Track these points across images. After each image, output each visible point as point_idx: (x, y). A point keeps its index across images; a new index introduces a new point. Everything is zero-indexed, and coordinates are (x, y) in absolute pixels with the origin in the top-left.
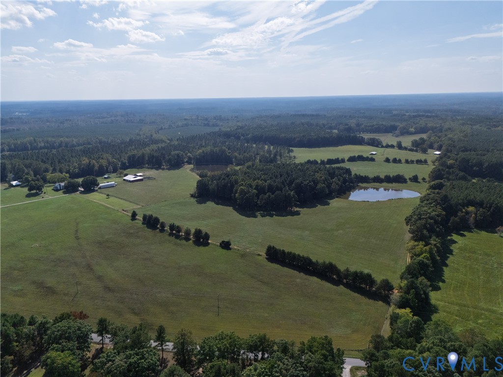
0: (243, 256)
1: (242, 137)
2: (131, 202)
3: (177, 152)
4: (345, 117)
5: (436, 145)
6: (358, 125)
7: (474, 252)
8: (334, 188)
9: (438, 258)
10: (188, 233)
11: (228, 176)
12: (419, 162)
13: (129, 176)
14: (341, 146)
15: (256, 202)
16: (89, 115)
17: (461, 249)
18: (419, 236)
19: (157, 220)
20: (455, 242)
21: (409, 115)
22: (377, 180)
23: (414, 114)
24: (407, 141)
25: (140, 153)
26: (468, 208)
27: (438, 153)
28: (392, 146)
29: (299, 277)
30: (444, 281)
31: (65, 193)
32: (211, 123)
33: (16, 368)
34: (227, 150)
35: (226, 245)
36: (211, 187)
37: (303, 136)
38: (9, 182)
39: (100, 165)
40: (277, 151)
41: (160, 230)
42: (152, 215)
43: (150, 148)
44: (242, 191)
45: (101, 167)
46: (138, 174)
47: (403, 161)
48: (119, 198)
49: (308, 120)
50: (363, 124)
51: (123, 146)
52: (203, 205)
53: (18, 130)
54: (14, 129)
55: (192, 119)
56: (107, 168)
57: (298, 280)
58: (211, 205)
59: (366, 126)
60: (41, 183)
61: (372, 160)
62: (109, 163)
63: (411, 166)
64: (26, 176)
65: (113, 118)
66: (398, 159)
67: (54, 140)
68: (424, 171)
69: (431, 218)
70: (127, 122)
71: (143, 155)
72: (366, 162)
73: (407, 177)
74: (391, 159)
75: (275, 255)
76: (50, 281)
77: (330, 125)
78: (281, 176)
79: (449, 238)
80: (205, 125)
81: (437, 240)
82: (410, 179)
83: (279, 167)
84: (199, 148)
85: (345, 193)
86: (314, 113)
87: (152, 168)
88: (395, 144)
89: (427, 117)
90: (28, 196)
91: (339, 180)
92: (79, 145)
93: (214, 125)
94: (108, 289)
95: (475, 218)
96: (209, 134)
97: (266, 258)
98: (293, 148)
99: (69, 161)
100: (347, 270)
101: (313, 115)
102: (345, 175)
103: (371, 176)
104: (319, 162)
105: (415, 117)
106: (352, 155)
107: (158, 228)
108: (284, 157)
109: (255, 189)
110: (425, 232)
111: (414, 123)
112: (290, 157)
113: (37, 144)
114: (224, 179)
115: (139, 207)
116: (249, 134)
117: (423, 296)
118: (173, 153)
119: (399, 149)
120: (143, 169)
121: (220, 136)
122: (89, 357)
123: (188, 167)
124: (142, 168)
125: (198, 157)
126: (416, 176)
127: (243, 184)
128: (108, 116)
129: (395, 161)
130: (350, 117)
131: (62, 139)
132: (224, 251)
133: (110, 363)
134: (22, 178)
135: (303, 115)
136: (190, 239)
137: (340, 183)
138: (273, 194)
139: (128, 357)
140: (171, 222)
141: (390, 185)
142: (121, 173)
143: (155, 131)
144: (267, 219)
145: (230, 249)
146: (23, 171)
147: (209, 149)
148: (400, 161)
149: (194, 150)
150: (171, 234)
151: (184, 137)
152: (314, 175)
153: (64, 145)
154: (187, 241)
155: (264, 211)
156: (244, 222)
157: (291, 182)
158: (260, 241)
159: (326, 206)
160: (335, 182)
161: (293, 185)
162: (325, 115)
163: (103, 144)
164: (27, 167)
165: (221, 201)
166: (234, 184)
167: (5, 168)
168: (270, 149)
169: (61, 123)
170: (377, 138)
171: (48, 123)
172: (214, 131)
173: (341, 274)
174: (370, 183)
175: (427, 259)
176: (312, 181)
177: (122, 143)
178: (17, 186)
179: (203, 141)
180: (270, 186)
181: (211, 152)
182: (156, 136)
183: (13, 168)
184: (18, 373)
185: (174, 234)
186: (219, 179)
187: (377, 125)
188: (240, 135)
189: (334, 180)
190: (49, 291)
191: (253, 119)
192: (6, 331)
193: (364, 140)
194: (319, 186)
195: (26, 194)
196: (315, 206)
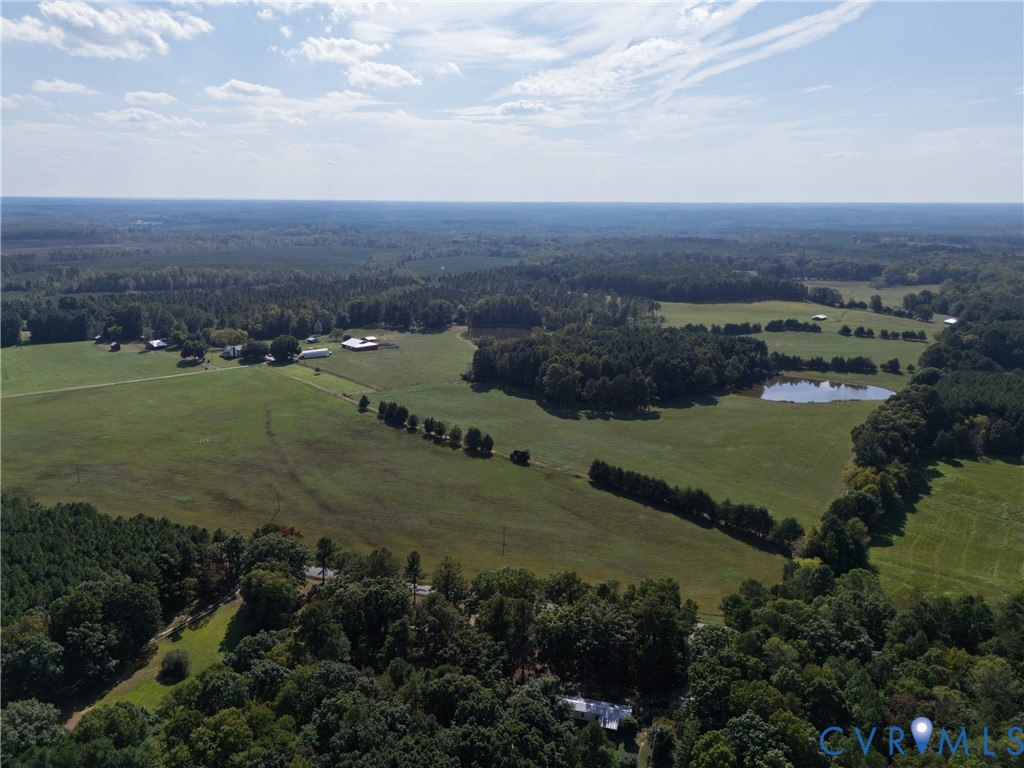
0: (549, 476)
1: (563, 279)
2: (357, 383)
3: (439, 301)
4: (778, 245)
5: (953, 307)
6: (800, 263)
7: (971, 493)
8: (729, 374)
9: (897, 495)
10: (456, 435)
11: (530, 346)
12: (909, 336)
13: (352, 340)
14: (759, 301)
15: (580, 393)
16: (272, 229)
17: (947, 487)
18: (865, 458)
19: (403, 412)
20: (939, 475)
21: (915, 247)
22: (817, 365)
23: (923, 244)
24: (894, 298)
25: (372, 300)
26: (975, 416)
27: (952, 321)
28: (862, 306)
29: (644, 513)
30: (901, 534)
31: (242, 363)
32: (504, 251)
33: (197, 601)
34: (532, 300)
35: (521, 459)
36: (498, 364)
37: (684, 280)
38: (146, 341)
39: (300, 319)
40: (628, 307)
41: (408, 429)
42: (395, 404)
43: (389, 292)
44: (555, 372)
45: (302, 322)
46: (369, 338)
47: (877, 333)
48: (337, 375)
49: (699, 251)
50: (811, 261)
51: (340, 286)
52: (484, 394)
53: (146, 252)
54: (138, 251)
55: (468, 242)
56: (313, 326)
57: (641, 517)
58: (496, 395)
59: (818, 265)
60: (202, 344)
61: (816, 329)
62: (317, 316)
63: (891, 343)
64: (175, 332)
65: (317, 236)
66: (866, 330)
67: (214, 271)
68: (911, 355)
69: (895, 429)
70: (344, 243)
71: (378, 304)
72: (802, 334)
73: (878, 364)
74: (853, 329)
75: (605, 477)
76: (235, 492)
77: (743, 260)
78: (630, 348)
79: (930, 467)
80: (493, 254)
81: (901, 466)
82: (882, 366)
83: (628, 334)
84: (479, 296)
85: (750, 387)
86: (714, 237)
87: (392, 329)
88: (868, 301)
89: (952, 250)
90: (182, 365)
91: (741, 361)
92: (258, 283)
93: (509, 255)
94: (326, 508)
95: (986, 436)
96: (500, 271)
97: (590, 483)
98: (660, 303)
99: (247, 310)
100: (727, 503)
101: (710, 241)
102: (753, 354)
103: (806, 357)
104: (710, 329)
105: (924, 249)
106: (776, 319)
107: (405, 426)
108: (641, 318)
109: (578, 369)
110: (880, 451)
111: (920, 262)
112: (654, 319)
113: (186, 279)
114: (523, 350)
115: (371, 391)
116: (577, 273)
117: (852, 547)
118: (432, 302)
119: (876, 312)
120: (377, 330)
121: (520, 274)
122: (304, 595)
123: (458, 331)
124: (375, 328)
125: (478, 312)
126: (896, 360)
127: (556, 360)
128: (309, 232)
129: (860, 333)
130: (788, 246)
131: (228, 271)
132: (518, 468)
133: (342, 589)
134: (167, 336)
135: (691, 240)
136: (460, 446)
137: (742, 367)
138: (611, 379)
139: (367, 585)
140: (428, 416)
141: (842, 376)
142: (337, 335)
143: (397, 264)
144: (598, 423)
145: (528, 465)
146: (171, 323)
147: (498, 297)
148: (870, 334)
149: (470, 299)
150: (427, 437)
151: (453, 275)
152: (693, 349)
153: (232, 281)
154: (454, 449)
155: (593, 410)
156: (556, 426)
157: (648, 360)
158: (581, 456)
159: (710, 407)
160: (733, 366)
161: (651, 366)
162: (736, 241)
163: (303, 282)
164: (177, 315)
165: (515, 390)
166: (541, 359)
167: (138, 317)
168: (615, 301)
169: (223, 241)
170: (832, 288)
171: (199, 242)
172: (509, 265)
173: (716, 510)
174: (803, 370)
175: (874, 493)
176: (688, 359)
177: (338, 282)
178: (159, 348)
179: (489, 284)
180: (607, 365)
181: (502, 303)
182: (399, 272)
183: (153, 317)
184: (201, 607)
185: (433, 437)
186: (514, 350)
187: (840, 263)
188: (559, 274)
189: (731, 361)
190: (235, 506)
191: (588, 244)
192: (185, 544)
193: (807, 292)
194: (701, 369)
195: (177, 362)
196: (689, 405)
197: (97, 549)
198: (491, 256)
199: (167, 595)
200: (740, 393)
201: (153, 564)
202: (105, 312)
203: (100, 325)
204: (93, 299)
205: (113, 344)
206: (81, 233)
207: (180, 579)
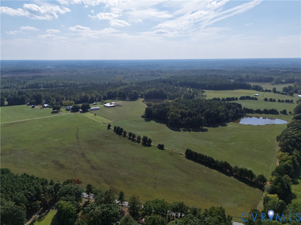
0: (171, 154)
1: (173, 83)
2: (108, 119)
3: (135, 91)
4: (239, 72)
5: (299, 91)
6: (247, 77)
8: (230, 115)
9: (298, 164)
10: (139, 138)
11: (164, 106)
12: (287, 101)
13: (107, 104)
15: (180, 122)
16: (86, 68)
18: (285, 149)
19: (122, 130)
21: (282, 71)
22: (259, 112)
24: (280, 88)
25: (114, 91)
28: (270, 91)
29: (206, 170)
31: (72, 112)
32: (155, 74)
33: (42, 208)
34: (164, 90)
35: (161, 147)
36: (153, 112)
37: (212, 83)
38: (43, 105)
40: (195, 92)
41: (123, 135)
42: (119, 127)
43: (120, 88)
44: (172, 115)
45: (92, 98)
46: (112, 103)
47: (277, 100)
48: (101, 116)
49: (215, 73)
50: (250, 76)
51: (105, 86)
52: (149, 122)
53: (49, 76)
54: (46, 75)
55: (144, 71)
56: (95, 99)
57: (205, 171)
58: (153, 122)
59: (253, 78)
60: (59, 106)
61: (256, 99)
62: (97, 96)
63: (282, 104)
64: (52, 102)
65: (100, 70)
66: (273, 99)
67: (67, 82)
68: (291, 108)
69: (294, 138)
70: (107, 72)
71: (116, 92)
72: (251, 101)
73: (279, 111)
74: (269, 99)
75: (191, 155)
76: (62, 161)
77: (229, 76)
78: (197, 107)
80: (152, 75)
81: (298, 152)
82: (281, 112)
83: (196, 102)
84: (147, 89)
85: (237, 119)
86: (219, 69)
87: (120, 100)
88: (272, 89)
89: (294, 73)
90: (53, 113)
91: (234, 111)
92: (80, 85)
93: (156, 76)
94: (93, 168)
96: (154, 81)
97: (185, 156)
98: (205, 90)
99: (75, 94)
100: (236, 167)
101: (218, 70)
102: (237, 108)
103: (255, 109)
104: (221, 99)
105: (285, 72)
106: (243, 96)
107: (122, 134)
108: (199, 96)
109: (180, 114)
110: (290, 146)
111: (285, 76)
112: (203, 96)
113: (58, 84)
114: (161, 107)
115: (112, 121)
116: (178, 81)
117: (286, 187)
118: (132, 91)
119: (274, 93)
120: (115, 100)
121: (160, 82)
122: (81, 206)
123: (141, 100)
124: (115, 99)
125: (147, 94)
126: (285, 110)
127: (172, 111)
128: (97, 69)
129: (271, 100)
130: (242, 71)
131: (71, 81)
132: (160, 150)
133: (93, 210)
134: (50, 103)
136: (140, 142)
137: (234, 113)
138: (191, 118)
139: (103, 208)
140: (130, 131)
141: (267, 115)
142: (103, 102)
143: (123, 79)
144: (187, 133)
145: (163, 149)
146: (51, 99)
147: (153, 89)
148: (274, 101)
149: (145, 90)
150: (129, 139)
151: (139, 82)
152: (218, 107)
153: (73, 85)
154: (138, 143)
155: (185, 128)
156: (172, 134)
157: (203, 111)
158: (182, 146)
159: (224, 127)
160: (231, 112)
161: (204, 113)
162: (226, 70)
163: (93, 85)
164: (53, 96)
165: (159, 121)
166: (167, 110)
167: (41, 97)
168: (190, 90)
169: (72, 72)
170: (259, 85)
171: (65, 73)
172: (157, 79)
173: (233, 169)
174: (254, 113)
175: (290, 164)
176: (216, 111)
177: (104, 85)
178: (47, 107)
179: (150, 85)
180: (189, 113)
181: (154, 91)
182: (123, 81)
183: (45, 97)
184: (43, 211)
185: (131, 138)
186: (159, 107)
187: (260, 77)
188: (172, 81)
189: (230, 111)
190: (61, 167)
191: (181, 72)
192: (38, 187)
193: (251, 87)
194: (221, 114)
195: (51, 112)
196: (217, 126)
197: (6, 189)
198: (151, 76)
199: (30, 208)
200: (234, 122)
201: (24, 197)
202: (31, 95)
203: (29, 99)
204: (28, 91)
205: (32, 106)
206: (31, 70)
207: (35, 201)
